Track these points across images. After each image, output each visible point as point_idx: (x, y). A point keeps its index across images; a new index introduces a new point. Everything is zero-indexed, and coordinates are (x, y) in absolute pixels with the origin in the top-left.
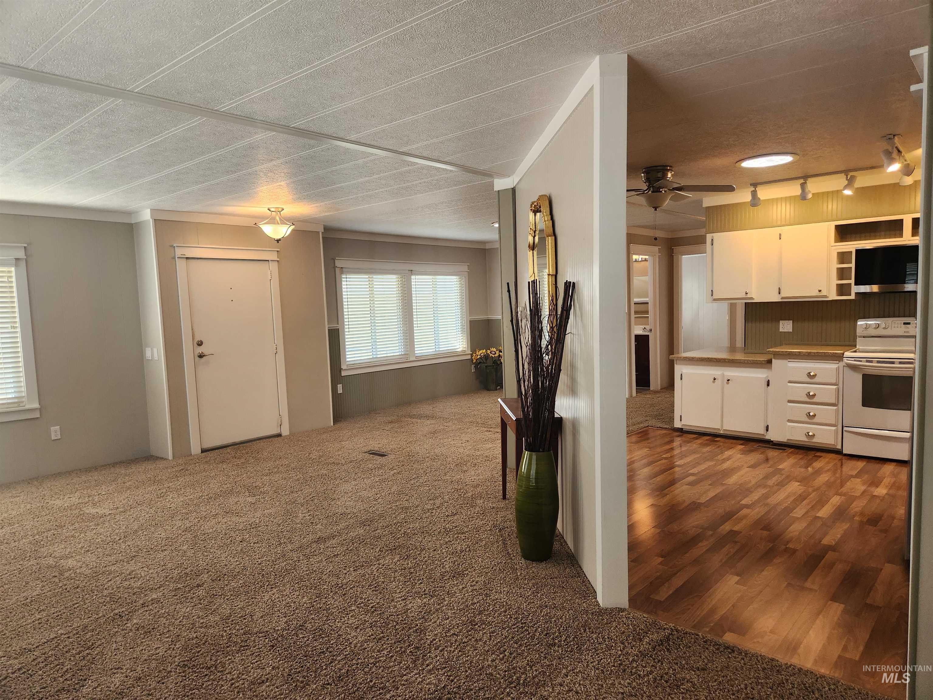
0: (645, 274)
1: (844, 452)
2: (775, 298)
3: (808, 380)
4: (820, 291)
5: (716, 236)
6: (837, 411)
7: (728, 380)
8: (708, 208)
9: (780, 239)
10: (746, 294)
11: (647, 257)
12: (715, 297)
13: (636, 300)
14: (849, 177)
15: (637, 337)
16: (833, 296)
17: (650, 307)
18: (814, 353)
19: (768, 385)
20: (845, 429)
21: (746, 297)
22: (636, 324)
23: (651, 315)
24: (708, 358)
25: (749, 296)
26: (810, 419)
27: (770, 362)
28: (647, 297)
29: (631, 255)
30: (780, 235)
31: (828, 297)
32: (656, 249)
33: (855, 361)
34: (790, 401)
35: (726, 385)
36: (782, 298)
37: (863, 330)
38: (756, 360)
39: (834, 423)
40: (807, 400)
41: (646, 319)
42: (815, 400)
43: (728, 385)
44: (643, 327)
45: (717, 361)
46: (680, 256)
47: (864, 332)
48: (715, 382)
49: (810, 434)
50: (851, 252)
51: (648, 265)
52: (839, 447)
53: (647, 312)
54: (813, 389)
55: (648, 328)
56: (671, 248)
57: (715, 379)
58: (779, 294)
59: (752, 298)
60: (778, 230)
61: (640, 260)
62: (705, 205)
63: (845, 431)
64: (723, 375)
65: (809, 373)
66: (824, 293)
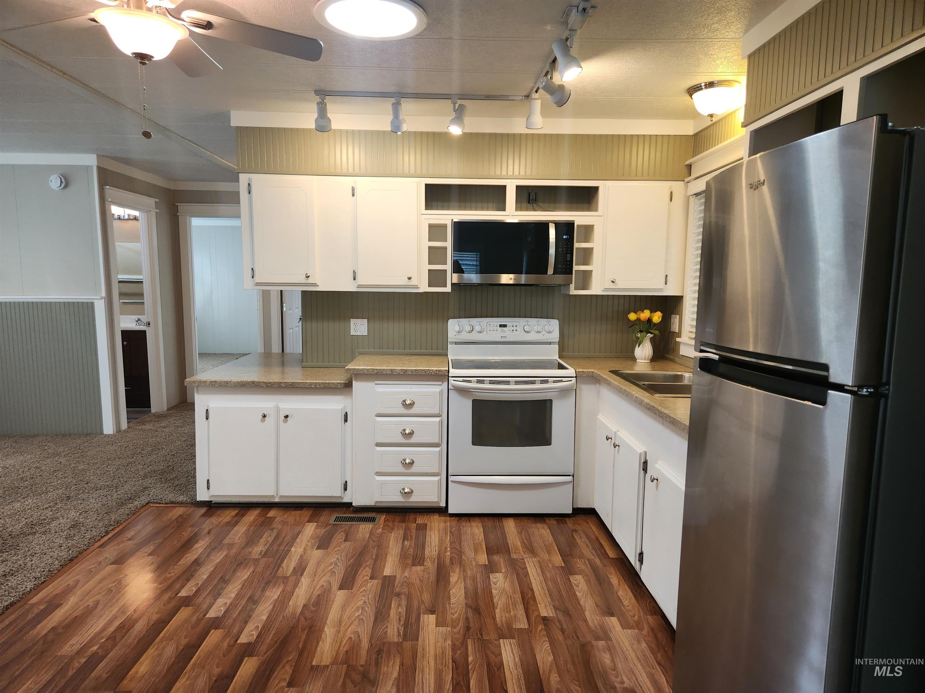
0: (134, 238)
1: (451, 511)
2: (349, 286)
3: (404, 411)
4: (410, 278)
5: (255, 177)
6: (440, 452)
7: (287, 417)
8: (239, 129)
9: (353, 195)
10: (308, 277)
11: (136, 213)
12: (258, 279)
13: (122, 277)
14: (457, 106)
15: (126, 335)
16: (424, 287)
17: (147, 288)
18: (412, 371)
19: (346, 420)
20: (451, 478)
21: (307, 282)
22: (122, 313)
23: (147, 298)
24: (253, 382)
25: (310, 281)
26: (406, 469)
27: (348, 385)
28: (140, 273)
29: (107, 203)
30: (353, 189)
31: (418, 288)
32: (151, 201)
33: (464, 381)
34: (378, 445)
35: (282, 424)
36: (359, 286)
37: (455, 333)
38: (329, 383)
39: (438, 471)
40: (403, 440)
41: (140, 306)
42: (413, 440)
43: (285, 424)
44: (136, 317)
45: (267, 386)
46: (188, 218)
47: (457, 337)
48: (265, 420)
49: (406, 490)
50: (445, 226)
51: (141, 226)
52: (443, 504)
53: (141, 295)
54: (409, 424)
55: (144, 319)
56: (174, 205)
57: (264, 416)
58: (355, 279)
59: (315, 285)
60: (349, 181)
61: (126, 217)
62: (234, 123)
63: (452, 481)
64: (278, 409)
65: (404, 401)
66: (413, 282)
